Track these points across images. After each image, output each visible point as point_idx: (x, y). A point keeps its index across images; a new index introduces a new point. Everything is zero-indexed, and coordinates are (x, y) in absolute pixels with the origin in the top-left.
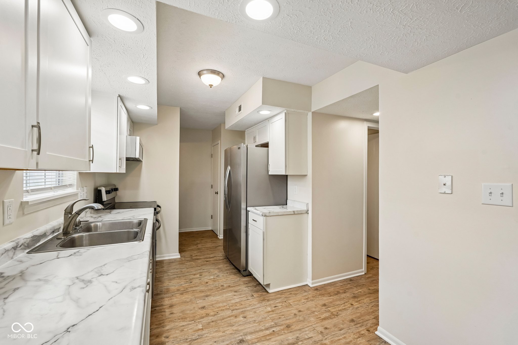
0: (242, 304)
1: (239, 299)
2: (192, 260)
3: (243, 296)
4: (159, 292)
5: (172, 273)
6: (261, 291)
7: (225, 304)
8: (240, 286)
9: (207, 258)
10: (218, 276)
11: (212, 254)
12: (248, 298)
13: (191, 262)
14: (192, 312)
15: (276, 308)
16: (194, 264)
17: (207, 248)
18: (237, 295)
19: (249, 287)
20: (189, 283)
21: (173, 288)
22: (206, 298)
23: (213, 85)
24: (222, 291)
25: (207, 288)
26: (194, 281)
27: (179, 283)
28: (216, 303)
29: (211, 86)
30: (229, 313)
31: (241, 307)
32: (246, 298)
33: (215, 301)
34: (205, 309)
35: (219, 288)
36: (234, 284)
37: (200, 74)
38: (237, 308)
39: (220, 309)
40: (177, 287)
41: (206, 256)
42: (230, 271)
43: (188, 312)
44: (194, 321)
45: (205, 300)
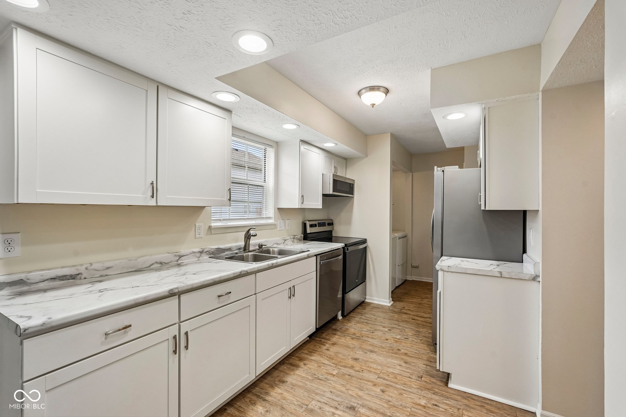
0: (396, 378)
1: (400, 371)
2: (399, 312)
3: (410, 371)
4: (338, 328)
5: (366, 317)
6: (439, 379)
7: (379, 368)
8: (420, 360)
9: (417, 316)
10: (407, 338)
11: (429, 313)
12: (411, 376)
13: (396, 314)
14: (343, 357)
15: (435, 407)
16: (396, 317)
18: (403, 366)
19: (429, 367)
20: (370, 332)
21: (352, 330)
22: (369, 353)
24: (392, 355)
25: (380, 344)
26: (377, 333)
27: (362, 328)
28: (371, 362)
29: (373, 105)
30: (373, 377)
31: (393, 380)
32: (409, 375)
33: (374, 359)
34: (356, 362)
35: (393, 350)
36: (413, 355)
37: (359, 94)
38: (387, 378)
39: (369, 369)
40: (356, 331)
41: (418, 313)
42: (428, 340)
43: (340, 356)
44: (335, 365)
45: (365, 354)
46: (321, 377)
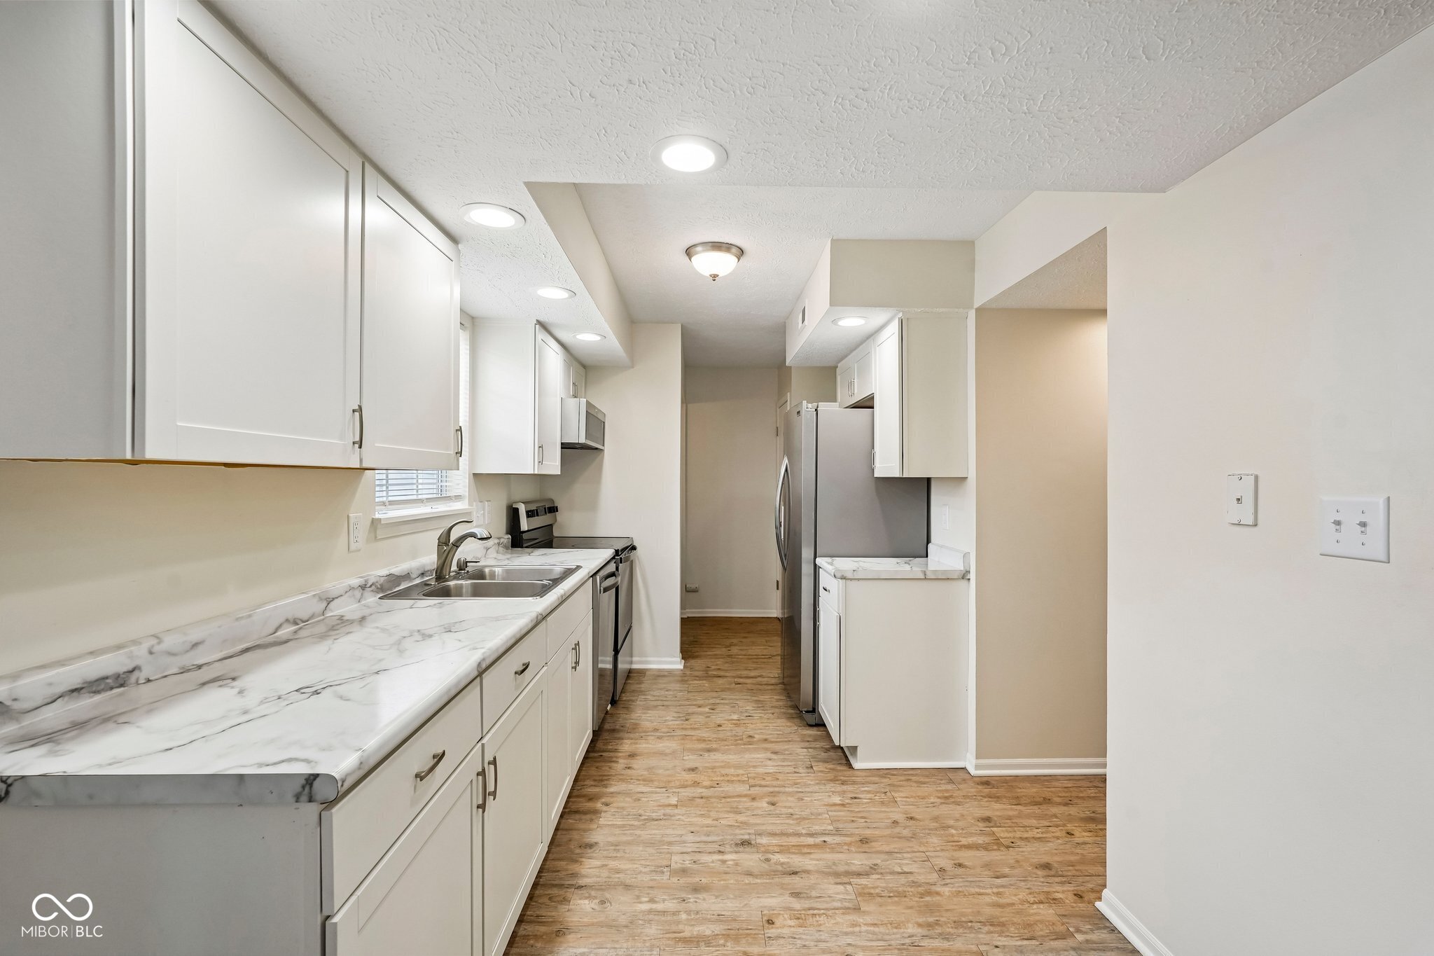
0: (778, 779)
1: (777, 767)
2: (706, 677)
3: (790, 764)
4: (617, 727)
5: (654, 696)
6: (834, 762)
7: (741, 772)
8: (791, 743)
9: (741, 678)
10: (749, 716)
11: (754, 669)
12: (797, 770)
13: (703, 680)
14: (668, 772)
15: (855, 800)
16: (706, 685)
17: (750, 657)
18: (775, 759)
19: (812, 750)
20: (682, 720)
21: (646, 724)
22: (706, 754)
23: (718, 276)
24: (746, 746)
25: (715, 736)
26: (693, 719)
27: (663, 717)
28: (722, 767)
29: (714, 277)
30: (742, 789)
31: (775, 783)
32: (792, 769)
33: (722, 762)
34: (696, 773)
35: (742, 739)
36: (777, 738)
37: (689, 252)
38: (763, 783)
39: (726, 779)
40: (655, 724)
41: (739, 673)
42: (782, 710)
43: (661, 771)
44: (665, 789)
45: (701, 757)
46: (654, 815)
